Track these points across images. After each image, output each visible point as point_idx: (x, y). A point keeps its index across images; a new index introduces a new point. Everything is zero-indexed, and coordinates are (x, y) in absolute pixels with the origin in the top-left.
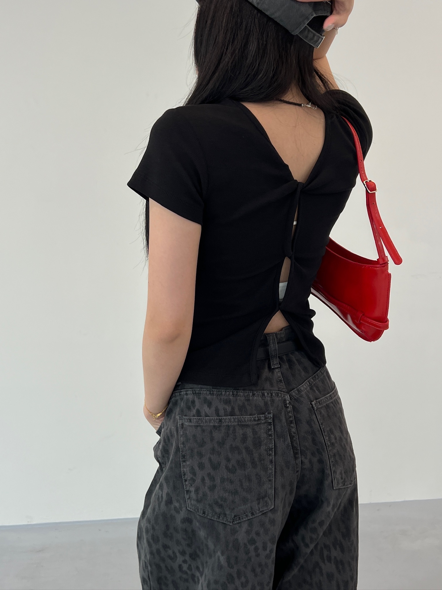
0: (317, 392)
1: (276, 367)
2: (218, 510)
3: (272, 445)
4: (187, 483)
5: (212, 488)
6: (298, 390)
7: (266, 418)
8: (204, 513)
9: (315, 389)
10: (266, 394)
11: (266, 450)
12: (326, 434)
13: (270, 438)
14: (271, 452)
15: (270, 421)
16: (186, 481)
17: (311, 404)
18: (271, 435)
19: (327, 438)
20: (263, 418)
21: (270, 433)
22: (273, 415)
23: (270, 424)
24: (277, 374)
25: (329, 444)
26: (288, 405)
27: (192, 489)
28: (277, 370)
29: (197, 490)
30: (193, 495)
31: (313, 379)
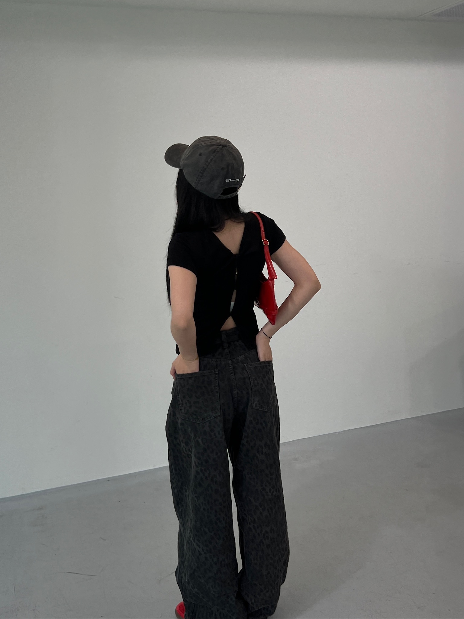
0: (249, 360)
1: (226, 347)
2: (195, 417)
3: (217, 384)
4: (180, 405)
5: (190, 407)
6: (237, 359)
7: (215, 371)
8: (189, 419)
9: (248, 359)
10: (218, 361)
11: (214, 387)
12: (252, 379)
13: (216, 380)
14: (217, 388)
15: (217, 373)
16: (180, 404)
17: (244, 365)
18: (216, 379)
19: (252, 382)
20: (213, 371)
21: (217, 378)
22: (219, 370)
23: (216, 374)
24: (227, 351)
25: (253, 385)
26: (230, 365)
27: (183, 408)
28: (227, 349)
29: (184, 409)
30: (183, 411)
31: (248, 354)
